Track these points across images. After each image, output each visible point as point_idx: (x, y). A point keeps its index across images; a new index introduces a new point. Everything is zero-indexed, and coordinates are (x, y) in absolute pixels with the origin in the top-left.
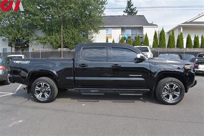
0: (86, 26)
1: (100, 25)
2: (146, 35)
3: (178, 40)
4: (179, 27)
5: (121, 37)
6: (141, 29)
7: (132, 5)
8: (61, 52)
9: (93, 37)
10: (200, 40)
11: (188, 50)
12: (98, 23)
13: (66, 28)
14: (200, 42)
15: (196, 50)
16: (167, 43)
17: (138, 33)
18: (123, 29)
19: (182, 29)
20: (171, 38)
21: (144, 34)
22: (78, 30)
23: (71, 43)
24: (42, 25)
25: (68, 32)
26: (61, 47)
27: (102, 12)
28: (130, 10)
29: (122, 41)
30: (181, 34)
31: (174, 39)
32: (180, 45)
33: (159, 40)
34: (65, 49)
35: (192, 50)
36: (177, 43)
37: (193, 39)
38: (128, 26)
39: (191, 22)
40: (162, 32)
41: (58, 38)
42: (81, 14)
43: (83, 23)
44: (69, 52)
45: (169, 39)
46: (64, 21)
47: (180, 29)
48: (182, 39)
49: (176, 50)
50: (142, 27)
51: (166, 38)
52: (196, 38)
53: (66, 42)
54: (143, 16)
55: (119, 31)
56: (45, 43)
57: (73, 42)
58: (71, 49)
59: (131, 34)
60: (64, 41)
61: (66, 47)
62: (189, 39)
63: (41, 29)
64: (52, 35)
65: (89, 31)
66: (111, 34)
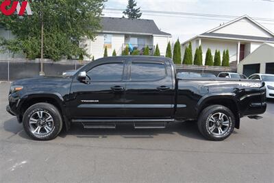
0: (77, 30)
1: (97, 29)
2: (157, 46)
3: (196, 55)
4: (197, 39)
5: (124, 47)
6: (150, 38)
7: (135, 5)
8: (40, 64)
9: (86, 45)
10: (221, 56)
11: (208, 68)
12: (94, 26)
13: (48, 30)
14: (221, 59)
15: (217, 68)
16: (182, 58)
17: (146, 43)
18: (127, 37)
19: (200, 41)
20: (188, 52)
21: (155, 44)
22: (65, 34)
23: (54, 52)
24: (12, 24)
25: (51, 36)
26: (40, 57)
27: (100, 11)
28: (132, 11)
29: (125, 52)
30: (200, 47)
31: (191, 53)
32: (198, 61)
33: (172, 54)
34: (46, 60)
35: (212, 68)
36: (195, 59)
37: (213, 54)
38: (134, 33)
39: (211, 33)
40: (177, 44)
41: (36, 43)
42: (72, 12)
43: (73, 25)
44: (52, 64)
45: (186, 53)
46: (45, 21)
47: (198, 41)
48: (201, 54)
49: (193, 67)
50: (152, 36)
51: (181, 51)
52: (217, 54)
53: (48, 50)
54: (152, 21)
55: (122, 39)
56: (16, 50)
57: (57, 51)
58: (55, 60)
59: (137, 43)
60: (44, 49)
61: (48, 57)
62: (208, 54)
63: (11, 29)
64: (27, 39)
65: (82, 37)
66: (111, 43)
